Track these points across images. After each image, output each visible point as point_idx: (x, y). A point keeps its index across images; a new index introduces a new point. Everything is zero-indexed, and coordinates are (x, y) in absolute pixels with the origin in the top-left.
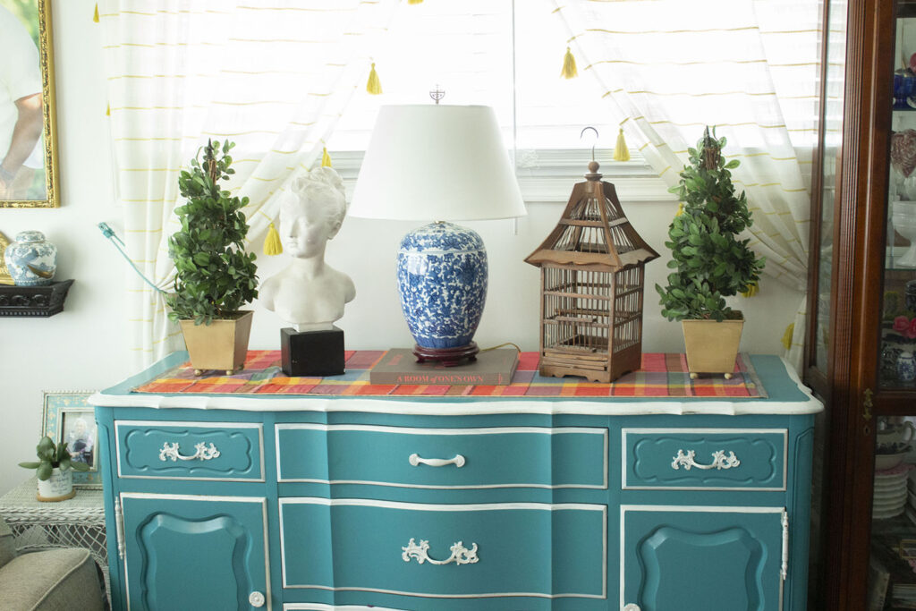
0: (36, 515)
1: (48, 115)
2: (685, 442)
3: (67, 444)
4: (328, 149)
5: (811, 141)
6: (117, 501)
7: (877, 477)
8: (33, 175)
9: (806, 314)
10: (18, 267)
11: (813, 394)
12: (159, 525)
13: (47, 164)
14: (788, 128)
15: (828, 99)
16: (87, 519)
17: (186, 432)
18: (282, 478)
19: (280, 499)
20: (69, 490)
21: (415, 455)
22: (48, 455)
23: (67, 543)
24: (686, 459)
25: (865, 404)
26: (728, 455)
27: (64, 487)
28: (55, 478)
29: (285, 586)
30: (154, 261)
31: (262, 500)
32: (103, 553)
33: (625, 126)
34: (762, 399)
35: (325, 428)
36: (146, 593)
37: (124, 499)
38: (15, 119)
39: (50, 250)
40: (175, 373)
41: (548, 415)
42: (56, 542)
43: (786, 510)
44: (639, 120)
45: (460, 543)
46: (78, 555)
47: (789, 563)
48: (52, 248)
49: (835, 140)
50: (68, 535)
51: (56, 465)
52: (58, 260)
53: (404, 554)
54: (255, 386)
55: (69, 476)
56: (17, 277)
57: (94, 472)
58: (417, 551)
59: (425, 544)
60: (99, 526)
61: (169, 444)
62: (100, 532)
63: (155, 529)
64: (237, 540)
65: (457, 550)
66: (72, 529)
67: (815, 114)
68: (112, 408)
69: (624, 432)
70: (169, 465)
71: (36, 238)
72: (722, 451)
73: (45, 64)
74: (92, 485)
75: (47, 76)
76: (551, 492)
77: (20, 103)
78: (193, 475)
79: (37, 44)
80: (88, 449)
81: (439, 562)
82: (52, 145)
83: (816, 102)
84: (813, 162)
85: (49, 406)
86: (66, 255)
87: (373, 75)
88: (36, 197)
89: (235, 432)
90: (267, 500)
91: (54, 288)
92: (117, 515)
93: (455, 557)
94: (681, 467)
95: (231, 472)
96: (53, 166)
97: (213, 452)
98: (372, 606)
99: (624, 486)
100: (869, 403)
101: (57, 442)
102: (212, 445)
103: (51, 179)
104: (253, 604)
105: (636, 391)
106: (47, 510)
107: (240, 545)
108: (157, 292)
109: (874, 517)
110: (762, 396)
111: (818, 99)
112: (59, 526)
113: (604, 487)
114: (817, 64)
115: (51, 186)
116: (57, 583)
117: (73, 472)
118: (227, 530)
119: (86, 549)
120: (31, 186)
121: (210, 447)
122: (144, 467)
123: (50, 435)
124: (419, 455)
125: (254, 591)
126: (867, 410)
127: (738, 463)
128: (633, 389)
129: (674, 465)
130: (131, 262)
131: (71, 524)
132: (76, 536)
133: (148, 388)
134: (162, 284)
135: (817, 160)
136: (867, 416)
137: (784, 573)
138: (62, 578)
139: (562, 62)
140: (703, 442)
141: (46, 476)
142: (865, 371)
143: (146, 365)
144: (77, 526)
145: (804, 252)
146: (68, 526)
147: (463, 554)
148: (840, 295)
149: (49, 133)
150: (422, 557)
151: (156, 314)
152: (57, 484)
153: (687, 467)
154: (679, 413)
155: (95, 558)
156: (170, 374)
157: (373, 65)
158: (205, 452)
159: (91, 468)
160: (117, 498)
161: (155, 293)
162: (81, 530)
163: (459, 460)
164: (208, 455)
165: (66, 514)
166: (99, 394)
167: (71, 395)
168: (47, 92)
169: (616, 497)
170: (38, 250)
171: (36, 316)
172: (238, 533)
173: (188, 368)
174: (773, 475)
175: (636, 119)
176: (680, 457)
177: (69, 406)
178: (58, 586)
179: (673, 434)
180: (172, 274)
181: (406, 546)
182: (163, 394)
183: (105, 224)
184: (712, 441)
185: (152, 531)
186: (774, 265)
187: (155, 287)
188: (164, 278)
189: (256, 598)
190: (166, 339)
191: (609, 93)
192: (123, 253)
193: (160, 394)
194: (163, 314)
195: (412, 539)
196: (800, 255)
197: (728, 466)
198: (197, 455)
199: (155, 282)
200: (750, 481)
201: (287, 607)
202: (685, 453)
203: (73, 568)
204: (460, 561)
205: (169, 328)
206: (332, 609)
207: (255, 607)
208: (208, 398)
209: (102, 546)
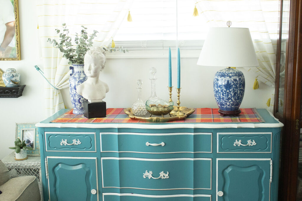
0: (15, 165)
1: (17, 29)
2: (238, 137)
4: (114, 41)
5: (277, 37)
6: (45, 159)
7: (300, 149)
8: (11, 49)
9: (275, 95)
10: (7, 80)
11: (279, 121)
12: (60, 167)
13: (17, 45)
14: (269, 33)
15: (283, 23)
16: (33, 166)
17: (70, 135)
18: (102, 151)
19: (102, 158)
20: (26, 157)
22: (19, 145)
23: (26, 174)
24: (239, 143)
25: (296, 124)
26: (252, 141)
27: (24, 155)
28: (21, 152)
29: (103, 187)
30: (54, 78)
31: (95, 158)
32: (38, 177)
34: (263, 122)
35: (117, 134)
36: (55, 190)
37: (48, 158)
38: (5, 30)
39: (18, 75)
40: (63, 116)
41: (193, 128)
42: (22, 174)
43: (271, 159)
45: (163, 172)
46: (32, 178)
47: (272, 177)
48: (19, 74)
49: (286, 36)
50: (26, 172)
51: (22, 148)
52: (20, 78)
53: (144, 176)
54: (92, 120)
55: (26, 152)
56: (7, 84)
57: (34, 150)
58: (148, 174)
59: (151, 172)
60: (37, 168)
61: (63, 140)
62: (37, 170)
64: (87, 172)
65: (162, 174)
66: (28, 169)
67: (278, 28)
68: (44, 128)
69: (218, 134)
70: (64, 147)
71: (13, 71)
72: (250, 140)
73: (16, 11)
74: (34, 155)
75: (16, 15)
76: (193, 154)
77: (7, 24)
78: (72, 150)
79: (13, 4)
80: (31, 142)
81: (156, 178)
82: (18, 39)
83: (278, 24)
84: (277, 44)
85: (18, 128)
86: (23, 76)
87: (129, 16)
88: (12, 57)
89: (86, 135)
90: (97, 158)
91: (20, 88)
92: (46, 164)
93: (161, 176)
94: (237, 145)
95: (85, 149)
96: (19, 46)
97: (79, 142)
98: (133, 193)
99: (218, 152)
100: (297, 124)
101: (21, 140)
102: (78, 140)
103: (18, 51)
104: (93, 193)
105: (221, 120)
106: (19, 163)
107: (88, 174)
108: (55, 89)
109: (299, 162)
111: (279, 23)
112: (23, 169)
113: (211, 152)
114: (279, 11)
115: (18, 53)
116: (26, 187)
117: (27, 150)
118: (83, 168)
119: (32, 176)
120: (11, 53)
121: (78, 141)
122: (55, 148)
123: (19, 138)
124: (149, 143)
125: (93, 189)
126: (297, 126)
127: (256, 144)
128: (220, 120)
129: (235, 145)
130: (46, 78)
131: (27, 168)
133: (56, 121)
134: (57, 86)
135: (279, 43)
136: (297, 128)
137: (271, 180)
139: (193, 11)
140: (244, 137)
141: (18, 152)
142: (296, 112)
143: (51, 115)
145: (274, 74)
146: (26, 168)
147: (164, 175)
148: (288, 88)
149: (17, 35)
150: (150, 176)
151: (55, 97)
152: (22, 154)
153: (239, 145)
154: (236, 127)
156: (61, 117)
157: (129, 12)
158: (76, 142)
160: (46, 158)
161: (54, 90)
162: (31, 170)
163: (163, 144)
164: (77, 143)
165: (26, 165)
166: (39, 123)
167: (25, 124)
168: (17, 21)
169: (215, 155)
170: (14, 75)
171: (13, 97)
172: (87, 170)
173: (67, 114)
174: (267, 148)
176: (236, 142)
177: (25, 128)
178: (26, 188)
179: (234, 134)
180: (60, 83)
181: (145, 173)
182: (61, 123)
183: (37, 66)
184: (247, 136)
185: (58, 170)
186: (264, 79)
187: (54, 87)
188: (58, 84)
189: (93, 191)
190: (58, 105)
191: (209, 21)
192: (43, 76)
193: (60, 123)
194: (57, 96)
195: (146, 171)
196: (273, 75)
197: (252, 145)
198: (73, 143)
199: (54, 85)
200: (260, 150)
201: (104, 194)
202: (238, 141)
203: (31, 182)
204: (163, 178)
205: (59, 101)
206: (119, 195)
207: (93, 194)
208: (77, 124)
209: (38, 175)
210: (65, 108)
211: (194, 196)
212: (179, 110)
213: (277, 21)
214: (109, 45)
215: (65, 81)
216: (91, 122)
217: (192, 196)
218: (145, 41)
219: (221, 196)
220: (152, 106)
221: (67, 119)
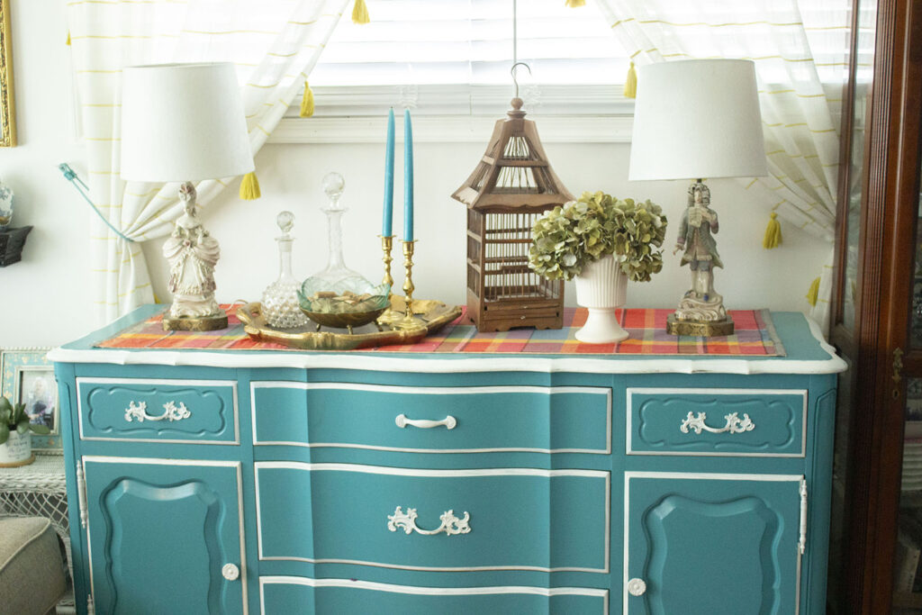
1: (3, 44)
2: (696, 404)
3: (25, 405)
4: (310, 85)
5: (842, 77)
6: (78, 465)
7: (906, 445)
9: (834, 268)
11: (836, 353)
12: (125, 491)
13: (1, 99)
14: (815, 62)
15: (860, 30)
16: (47, 486)
17: (154, 390)
18: (258, 440)
19: (256, 463)
20: (28, 455)
21: (402, 416)
22: (5, 417)
23: (26, 512)
24: (696, 422)
25: (895, 364)
26: (742, 418)
27: (22, 452)
28: (12, 442)
29: (261, 557)
30: (120, 206)
31: (236, 464)
32: (65, 523)
33: (637, 60)
34: (780, 357)
35: (305, 386)
36: (110, 565)
37: (86, 462)
39: (6, 193)
40: (140, 328)
41: (547, 373)
42: (13, 511)
43: (804, 478)
44: (652, 53)
45: (451, 512)
46: (37, 524)
47: (807, 535)
48: (8, 190)
49: (865, 76)
50: (26, 504)
51: (13, 428)
52: (14, 204)
53: (390, 524)
54: (228, 341)
55: (28, 440)
57: (54, 436)
58: (404, 520)
59: (412, 513)
60: (60, 493)
61: (135, 403)
62: (61, 500)
63: (120, 496)
64: (209, 509)
65: (447, 519)
66: (31, 497)
67: (846, 47)
68: (74, 364)
69: (630, 392)
70: (135, 426)
72: (735, 414)
74: (53, 450)
76: (549, 458)
78: (161, 437)
80: (48, 411)
81: (427, 532)
82: (7, 77)
83: (847, 34)
84: (843, 100)
85: (6, 364)
86: (24, 198)
87: (359, 4)
89: (207, 390)
90: (242, 464)
91: (11, 235)
92: (79, 480)
93: (445, 527)
94: (691, 430)
95: (203, 434)
96: (8, 100)
97: (183, 413)
98: (355, 580)
99: (629, 451)
100: (898, 364)
101: (14, 402)
102: (182, 404)
103: (7, 115)
104: (227, 578)
105: (643, 349)
106: (4, 476)
107: (212, 514)
108: (124, 241)
109: (903, 489)
110: (780, 354)
111: (849, 30)
112: (16, 494)
113: (607, 451)
115: (7, 123)
117: (32, 436)
118: (198, 496)
119: (43, 518)
121: (179, 407)
122: (108, 428)
123: (8, 395)
124: (406, 416)
125: (228, 562)
126: (896, 371)
127: (752, 427)
128: (640, 346)
129: (684, 429)
130: (94, 206)
131: (29, 492)
132: (36, 504)
133: (113, 344)
134: (130, 231)
135: (846, 98)
136: (897, 378)
137: (802, 547)
138: (20, 549)
140: (714, 403)
141: (3, 439)
142: (895, 330)
143: (110, 320)
144: (36, 494)
145: (832, 200)
146: (26, 493)
147: (453, 524)
148: (868, 245)
150: (410, 526)
151: (122, 265)
152: (15, 448)
153: (698, 431)
154: (689, 371)
155: (56, 529)
156: (135, 329)
158: (175, 412)
159: (52, 432)
160: (79, 462)
161: (121, 242)
162: (41, 498)
163: (450, 422)
164: (178, 415)
165: (24, 481)
166: (60, 349)
167: (29, 353)
168: (2, 19)
169: (619, 462)
172: (211, 501)
173: (155, 322)
174: (792, 440)
175: (649, 51)
176: (690, 419)
177: (28, 364)
178: (15, 557)
179: (684, 395)
180: (139, 220)
181: (393, 515)
182: (129, 350)
183: (66, 165)
184: (724, 402)
185: (118, 498)
186: (798, 213)
187: (121, 235)
188: (131, 225)
189: (230, 571)
190: (134, 291)
191: (619, 23)
192: (86, 197)
193: (126, 349)
194: (130, 265)
195: (398, 508)
196: (828, 203)
197: (742, 430)
198: (165, 415)
199: (121, 229)
200: (766, 446)
201: (264, 580)
202: (695, 416)
203: (31, 540)
204: (450, 531)
205: (137, 279)
206: (311, 583)
207: (229, 581)
208: (178, 353)
209: (64, 515)
210: (156, 302)
211: (550, 592)
212: (411, 311)
213: (844, 24)
214: (294, 101)
215: (155, 215)
216: (223, 348)
217: (546, 592)
218: (413, 86)
219: (639, 596)
220: (322, 296)
221: (150, 337)
